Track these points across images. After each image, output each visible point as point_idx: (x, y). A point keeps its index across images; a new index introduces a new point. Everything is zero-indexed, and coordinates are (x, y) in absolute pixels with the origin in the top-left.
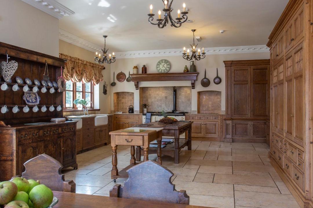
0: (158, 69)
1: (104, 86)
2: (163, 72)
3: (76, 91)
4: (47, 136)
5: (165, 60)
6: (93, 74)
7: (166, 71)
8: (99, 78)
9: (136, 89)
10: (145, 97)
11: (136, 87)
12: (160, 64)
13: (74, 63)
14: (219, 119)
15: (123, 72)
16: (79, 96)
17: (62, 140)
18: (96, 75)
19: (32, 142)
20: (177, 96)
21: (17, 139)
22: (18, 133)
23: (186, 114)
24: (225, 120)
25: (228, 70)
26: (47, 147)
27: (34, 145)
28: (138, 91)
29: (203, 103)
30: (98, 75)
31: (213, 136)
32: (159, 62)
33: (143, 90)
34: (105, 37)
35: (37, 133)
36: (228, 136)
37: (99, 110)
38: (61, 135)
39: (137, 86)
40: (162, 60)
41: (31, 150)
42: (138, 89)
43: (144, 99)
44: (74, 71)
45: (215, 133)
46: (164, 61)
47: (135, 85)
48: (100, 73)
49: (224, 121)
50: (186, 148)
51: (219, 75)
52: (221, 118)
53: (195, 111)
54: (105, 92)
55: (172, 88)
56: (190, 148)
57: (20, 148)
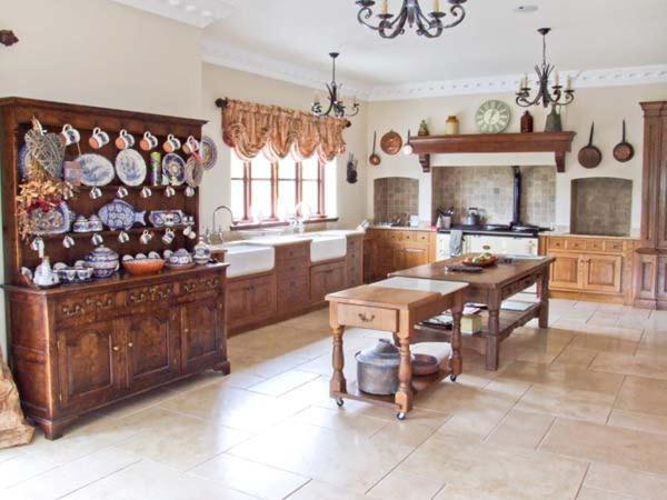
0: (480, 123)
1: (350, 165)
2: (491, 130)
3: (278, 180)
4: (138, 305)
5: (497, 103)
6: (317, 139)
7: (498, 130)
8: (334, 147)
9: (425, 171)
10: (447, 190)
11: (424, 167)
12: (485, 111)
13: (268, 120)
14: (624, 248)
15: (395, 130)
16: (287, 189)
17: (183, 311)
18: (326, 141)
19: (96, 322)
20: (523, 187)
21: (53, 318)
22: (53, 303)
23: (540, 234)
24: (640, 251)
25: (651, 127)
26: (139, 329)
27: (102, 326)
28: (429, 175)
29: (588, 207)
30: (330, 142)
31: (606, 289)
32: (482, 107)
33: (442, 175)
34: (334, 55)
35: (108, 298)
36: (645, 294)
37: (335, 220)
38: (179, 299)
39: (426, 164)
40: (489, 103)
41: (91, 340)
42: (428, 171)
43: (446, 194)
44: (267, 134)
45: (612, 284)
46: (493, 105)
47: (421, 162)
48: (338, 135)
49: (636, 255)
50: (534, 322)
51: (630, 140)
52: (631, 246)
53: (564, 227)
54: (352, 177)
55: (511, 171)
56: (543, 324)
57: (62, 337)
